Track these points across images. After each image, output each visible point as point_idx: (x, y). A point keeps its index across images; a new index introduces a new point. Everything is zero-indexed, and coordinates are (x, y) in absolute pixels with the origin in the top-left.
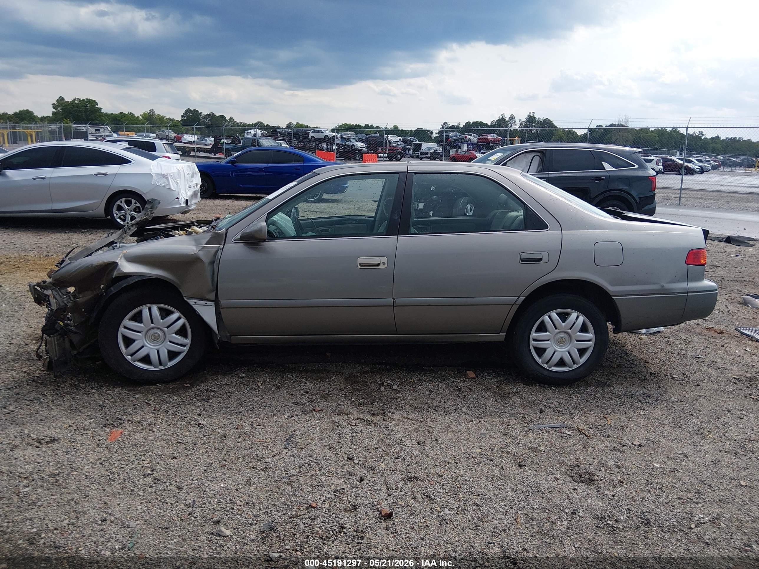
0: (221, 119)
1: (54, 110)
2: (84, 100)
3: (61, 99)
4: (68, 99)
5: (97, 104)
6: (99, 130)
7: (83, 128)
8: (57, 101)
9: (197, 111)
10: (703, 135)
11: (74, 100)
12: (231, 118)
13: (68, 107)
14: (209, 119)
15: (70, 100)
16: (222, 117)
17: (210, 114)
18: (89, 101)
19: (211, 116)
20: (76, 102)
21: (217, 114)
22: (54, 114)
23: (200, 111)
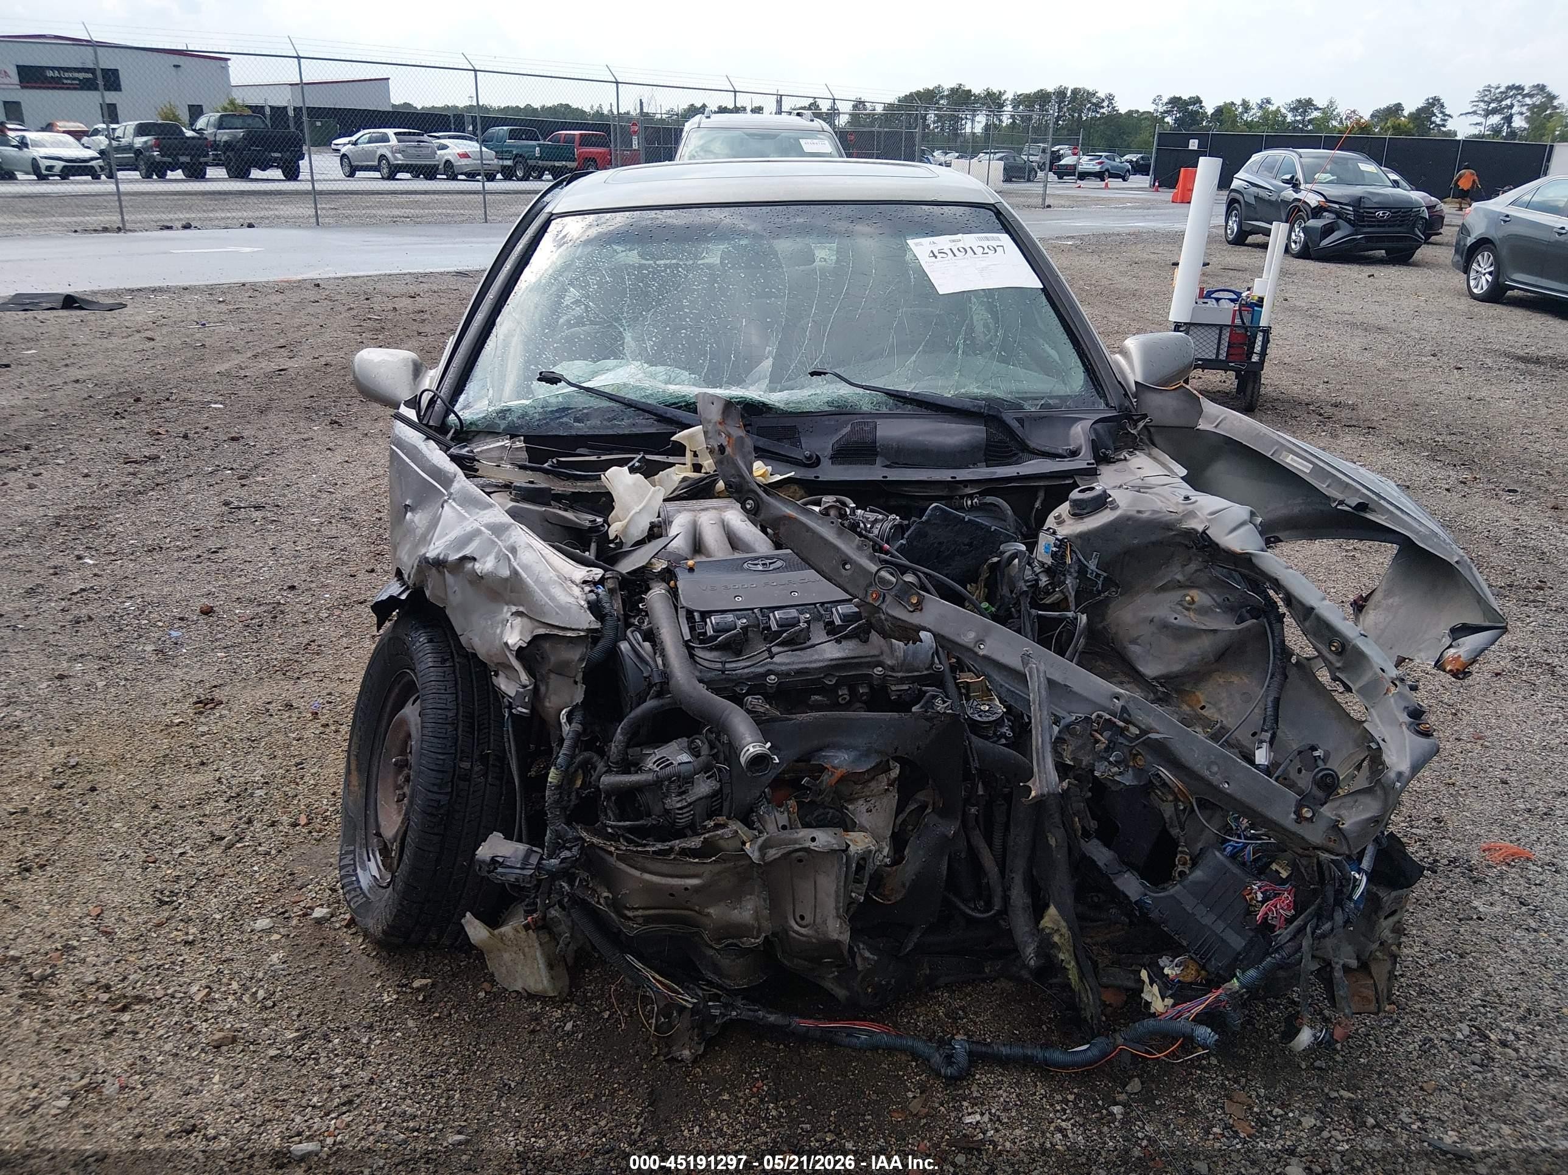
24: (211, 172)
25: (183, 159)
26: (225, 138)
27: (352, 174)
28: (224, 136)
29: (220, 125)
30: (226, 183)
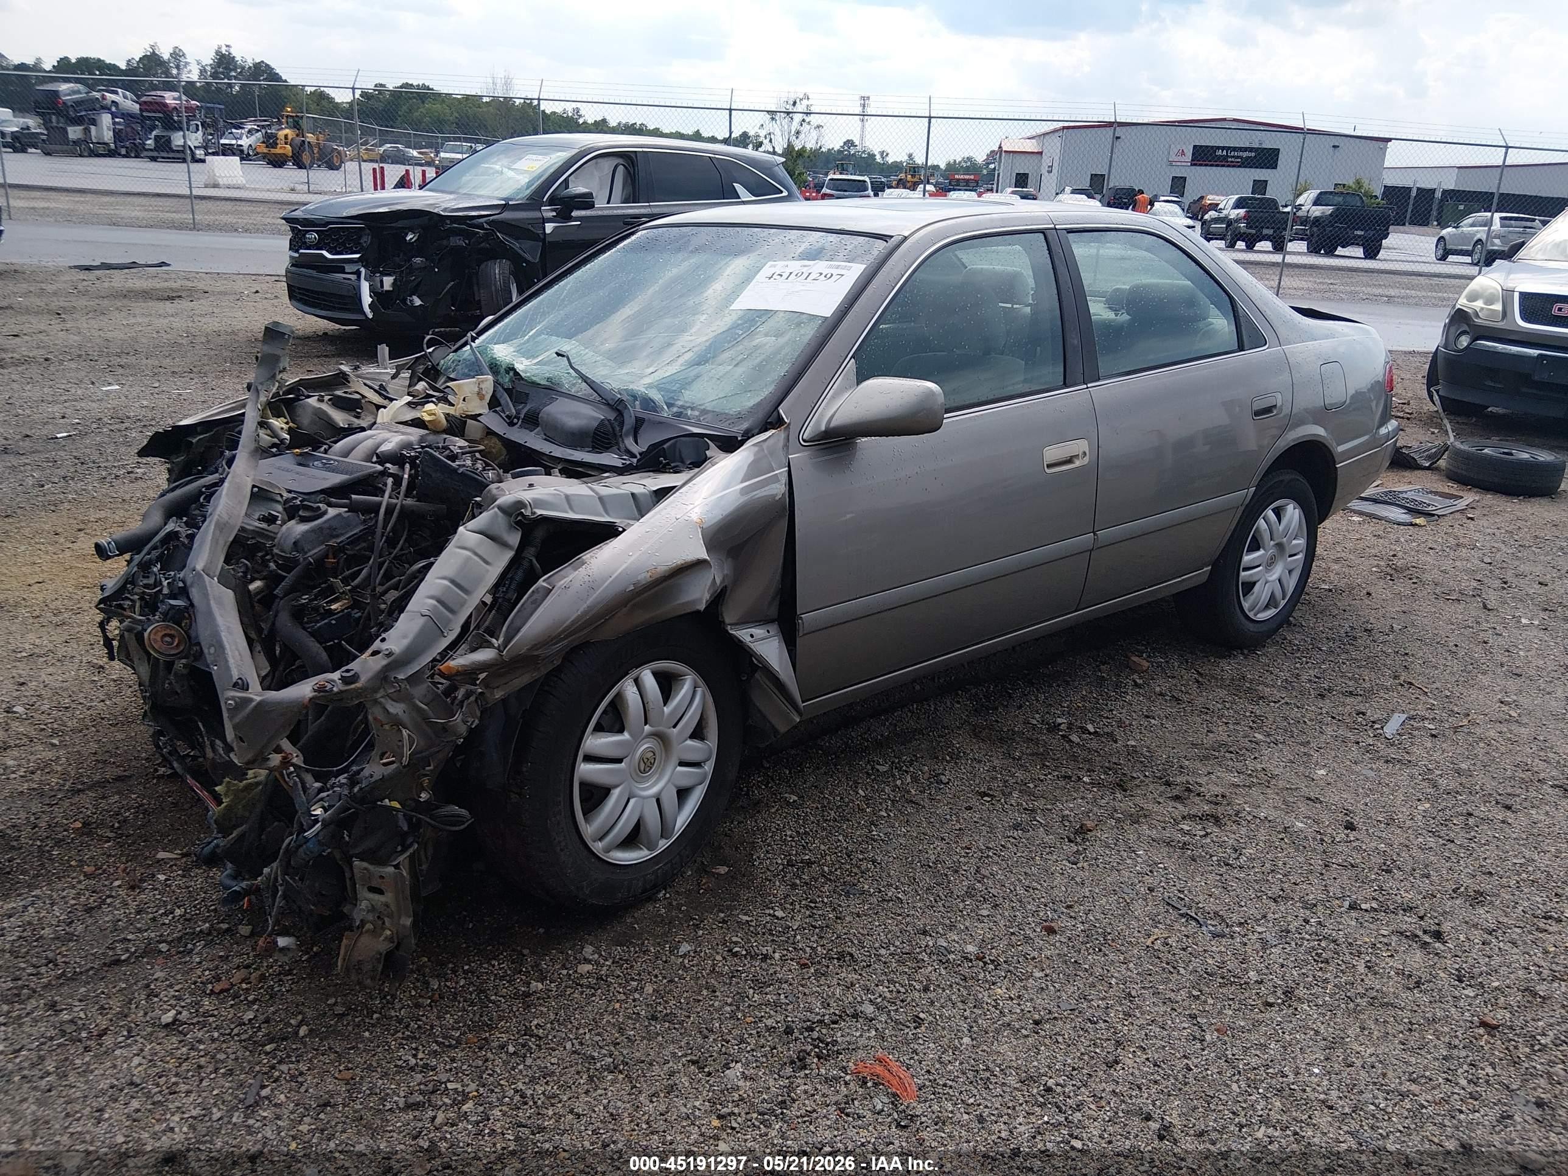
10: (580, 116)
24: (1291, 246)
25: (1265, 231)
26: (1317, 214)
27: (1443, 258)
28: (1317, 211)
29: (1317, 202)
30: (1304, 258)
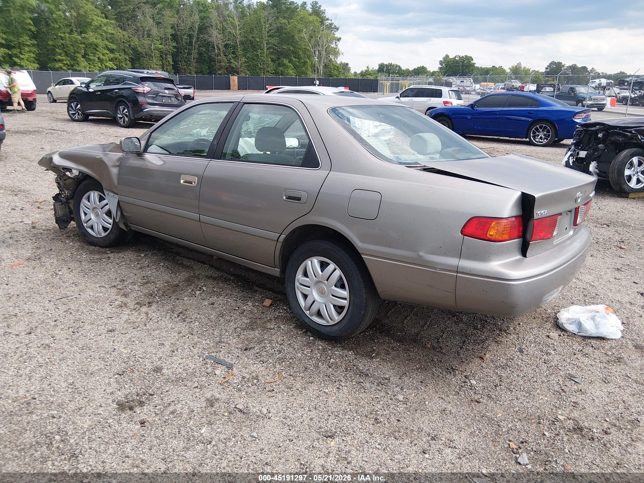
0: (583, 70)
1: (441, 66)
2: (463, 57)
3: (447, 56)
4: (451, 56)
5: (473, 60)
6: (463, 81)
7: (451, 80)
8: (444, 58)
9: (561, 63)
11: (456, 57)
12: (593, 69)
13: (450, 63)
14: (570, 70)
15: (453, 57)
16: (584, 68)
17: (572, 66)
18: (466, 58)
19: (573, 68)
20: (457, 59)
21: (579, 66)
22: (440, 69)
23: (563, 63)
